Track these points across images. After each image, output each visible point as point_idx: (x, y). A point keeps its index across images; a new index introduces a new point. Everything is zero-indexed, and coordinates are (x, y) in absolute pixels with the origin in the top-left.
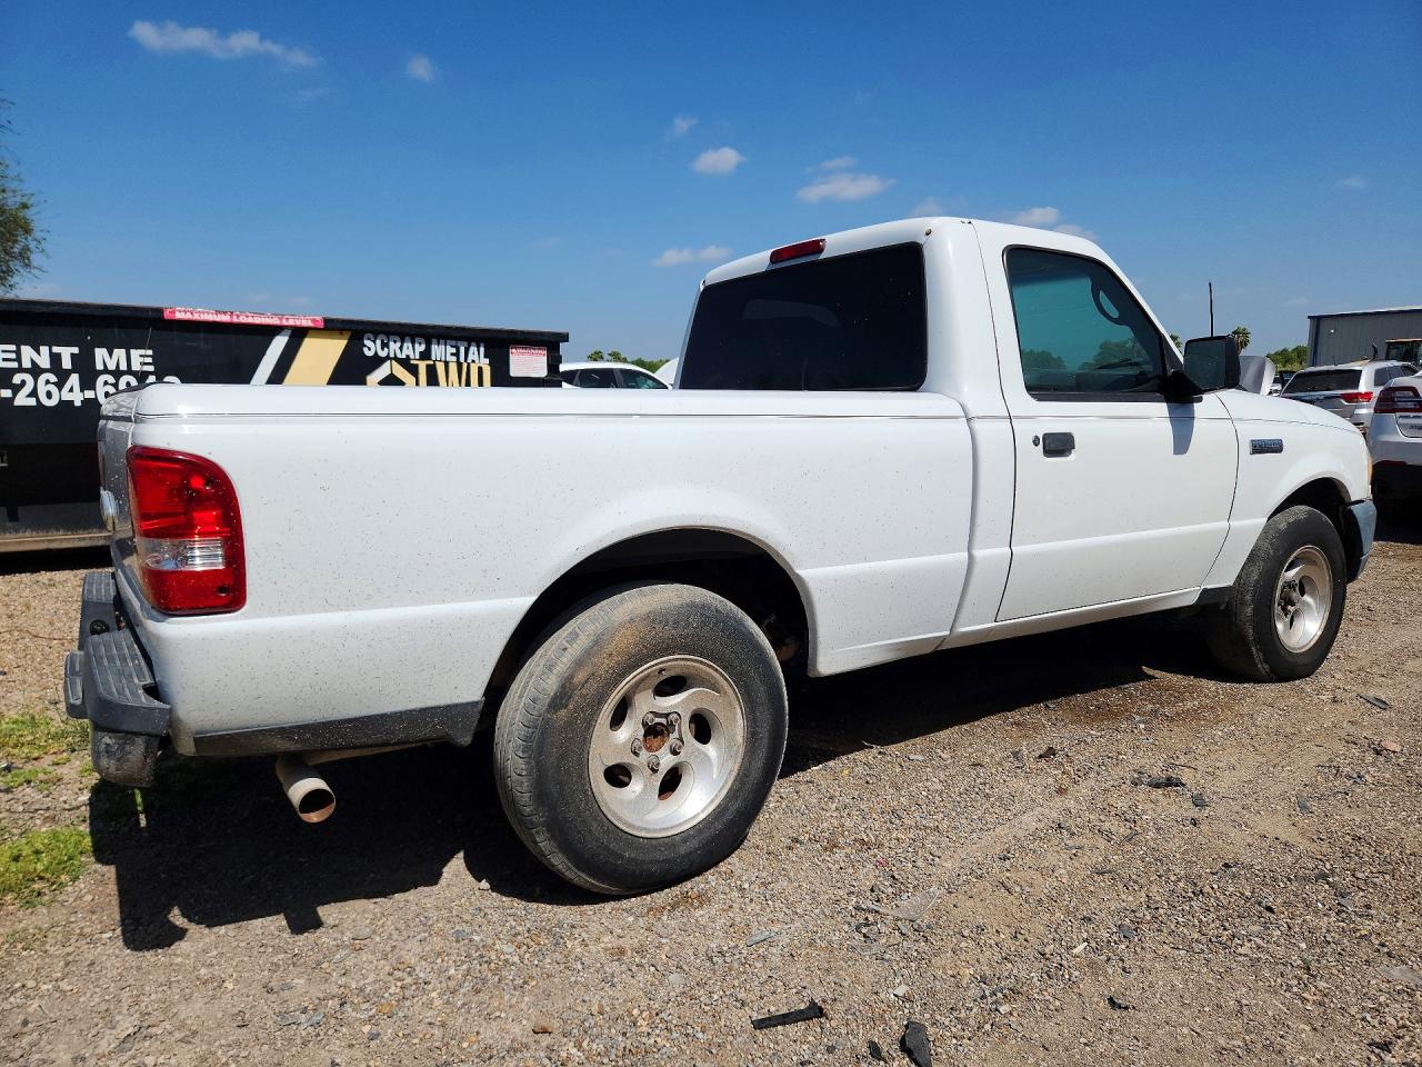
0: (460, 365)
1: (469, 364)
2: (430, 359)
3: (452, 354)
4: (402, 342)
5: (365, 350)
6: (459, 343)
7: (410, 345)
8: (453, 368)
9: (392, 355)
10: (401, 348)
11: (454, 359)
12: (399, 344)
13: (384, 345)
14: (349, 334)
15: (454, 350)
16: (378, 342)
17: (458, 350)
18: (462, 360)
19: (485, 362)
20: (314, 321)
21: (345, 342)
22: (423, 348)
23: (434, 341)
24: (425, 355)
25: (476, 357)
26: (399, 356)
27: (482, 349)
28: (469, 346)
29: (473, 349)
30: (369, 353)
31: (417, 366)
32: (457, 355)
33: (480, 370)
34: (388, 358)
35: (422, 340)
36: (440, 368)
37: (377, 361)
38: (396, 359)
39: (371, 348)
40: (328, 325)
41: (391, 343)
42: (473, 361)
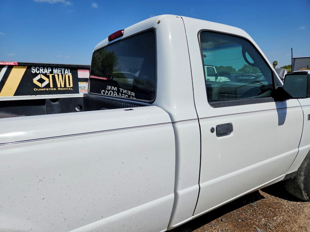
0: (62, 75)
1: (65, 75)
2: (53, 73)
3: (60, 72)
4: (44, 69)
5: (32, 71)
6: (62, 69)
7: (46, 70)
8: (60, 76)
9: (41, 73)
10: (44, 71)
11: (61, 73)
12: (43, 70)
13: (38, 70)
14: (26, 67)
15: (60, 71)
16: (36, 69)
17: (62, 71)
18: (63, 73)
19: (70, 74)
20: (14, 63)
21: (26, 69)
22: (50, 70)
23: (54, 68)
24: (51, 72)
25: (67, 73)
26: (43, 73)
27: (69, 71)
28: (65, 69)
29: (66, 70)
30: (34, 72)
31: (49, 76)
32: (61, 72)
33: (69, 76)
34: (39, 73)
35: (50, 68)
36: (56, 76)
37: (36, 75)
38: (42, 74)
39: (34, 71)
40: (19, 64)
41: (40, 69)
42: (66, 74)
